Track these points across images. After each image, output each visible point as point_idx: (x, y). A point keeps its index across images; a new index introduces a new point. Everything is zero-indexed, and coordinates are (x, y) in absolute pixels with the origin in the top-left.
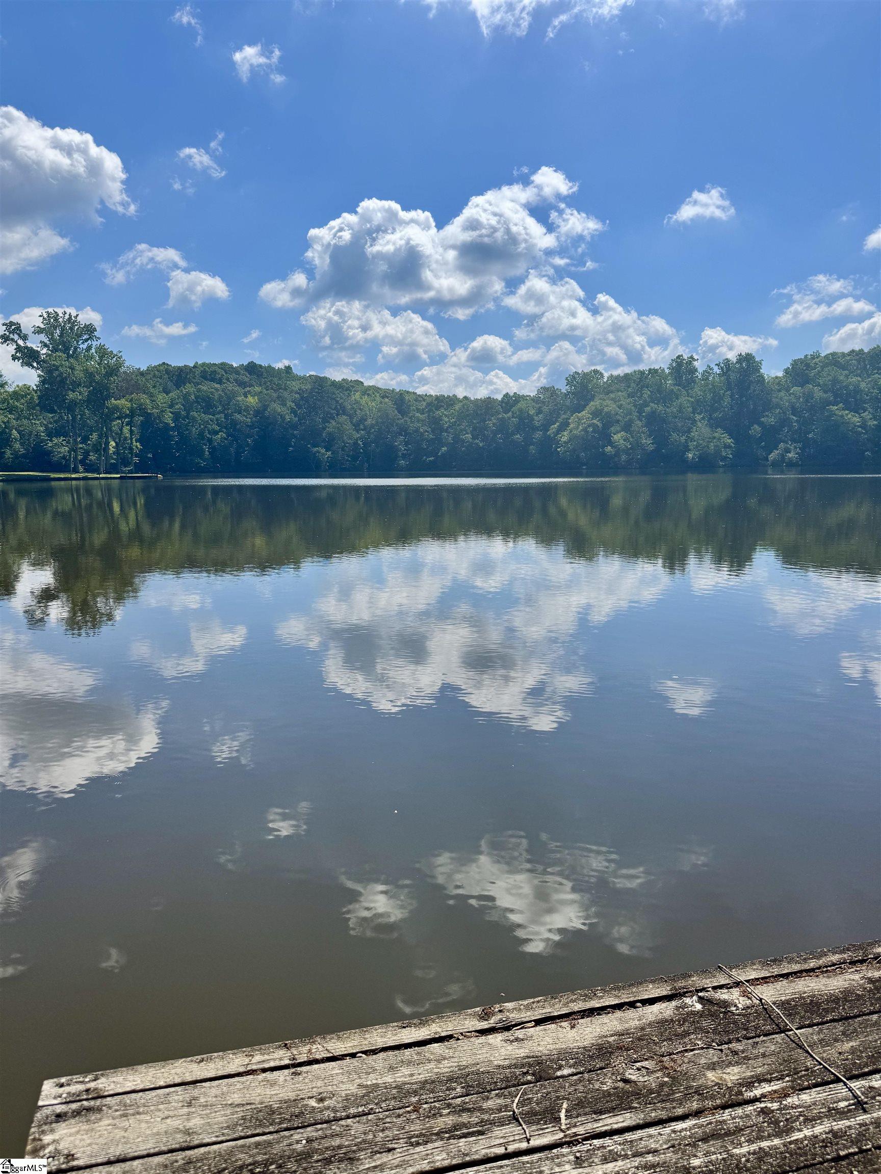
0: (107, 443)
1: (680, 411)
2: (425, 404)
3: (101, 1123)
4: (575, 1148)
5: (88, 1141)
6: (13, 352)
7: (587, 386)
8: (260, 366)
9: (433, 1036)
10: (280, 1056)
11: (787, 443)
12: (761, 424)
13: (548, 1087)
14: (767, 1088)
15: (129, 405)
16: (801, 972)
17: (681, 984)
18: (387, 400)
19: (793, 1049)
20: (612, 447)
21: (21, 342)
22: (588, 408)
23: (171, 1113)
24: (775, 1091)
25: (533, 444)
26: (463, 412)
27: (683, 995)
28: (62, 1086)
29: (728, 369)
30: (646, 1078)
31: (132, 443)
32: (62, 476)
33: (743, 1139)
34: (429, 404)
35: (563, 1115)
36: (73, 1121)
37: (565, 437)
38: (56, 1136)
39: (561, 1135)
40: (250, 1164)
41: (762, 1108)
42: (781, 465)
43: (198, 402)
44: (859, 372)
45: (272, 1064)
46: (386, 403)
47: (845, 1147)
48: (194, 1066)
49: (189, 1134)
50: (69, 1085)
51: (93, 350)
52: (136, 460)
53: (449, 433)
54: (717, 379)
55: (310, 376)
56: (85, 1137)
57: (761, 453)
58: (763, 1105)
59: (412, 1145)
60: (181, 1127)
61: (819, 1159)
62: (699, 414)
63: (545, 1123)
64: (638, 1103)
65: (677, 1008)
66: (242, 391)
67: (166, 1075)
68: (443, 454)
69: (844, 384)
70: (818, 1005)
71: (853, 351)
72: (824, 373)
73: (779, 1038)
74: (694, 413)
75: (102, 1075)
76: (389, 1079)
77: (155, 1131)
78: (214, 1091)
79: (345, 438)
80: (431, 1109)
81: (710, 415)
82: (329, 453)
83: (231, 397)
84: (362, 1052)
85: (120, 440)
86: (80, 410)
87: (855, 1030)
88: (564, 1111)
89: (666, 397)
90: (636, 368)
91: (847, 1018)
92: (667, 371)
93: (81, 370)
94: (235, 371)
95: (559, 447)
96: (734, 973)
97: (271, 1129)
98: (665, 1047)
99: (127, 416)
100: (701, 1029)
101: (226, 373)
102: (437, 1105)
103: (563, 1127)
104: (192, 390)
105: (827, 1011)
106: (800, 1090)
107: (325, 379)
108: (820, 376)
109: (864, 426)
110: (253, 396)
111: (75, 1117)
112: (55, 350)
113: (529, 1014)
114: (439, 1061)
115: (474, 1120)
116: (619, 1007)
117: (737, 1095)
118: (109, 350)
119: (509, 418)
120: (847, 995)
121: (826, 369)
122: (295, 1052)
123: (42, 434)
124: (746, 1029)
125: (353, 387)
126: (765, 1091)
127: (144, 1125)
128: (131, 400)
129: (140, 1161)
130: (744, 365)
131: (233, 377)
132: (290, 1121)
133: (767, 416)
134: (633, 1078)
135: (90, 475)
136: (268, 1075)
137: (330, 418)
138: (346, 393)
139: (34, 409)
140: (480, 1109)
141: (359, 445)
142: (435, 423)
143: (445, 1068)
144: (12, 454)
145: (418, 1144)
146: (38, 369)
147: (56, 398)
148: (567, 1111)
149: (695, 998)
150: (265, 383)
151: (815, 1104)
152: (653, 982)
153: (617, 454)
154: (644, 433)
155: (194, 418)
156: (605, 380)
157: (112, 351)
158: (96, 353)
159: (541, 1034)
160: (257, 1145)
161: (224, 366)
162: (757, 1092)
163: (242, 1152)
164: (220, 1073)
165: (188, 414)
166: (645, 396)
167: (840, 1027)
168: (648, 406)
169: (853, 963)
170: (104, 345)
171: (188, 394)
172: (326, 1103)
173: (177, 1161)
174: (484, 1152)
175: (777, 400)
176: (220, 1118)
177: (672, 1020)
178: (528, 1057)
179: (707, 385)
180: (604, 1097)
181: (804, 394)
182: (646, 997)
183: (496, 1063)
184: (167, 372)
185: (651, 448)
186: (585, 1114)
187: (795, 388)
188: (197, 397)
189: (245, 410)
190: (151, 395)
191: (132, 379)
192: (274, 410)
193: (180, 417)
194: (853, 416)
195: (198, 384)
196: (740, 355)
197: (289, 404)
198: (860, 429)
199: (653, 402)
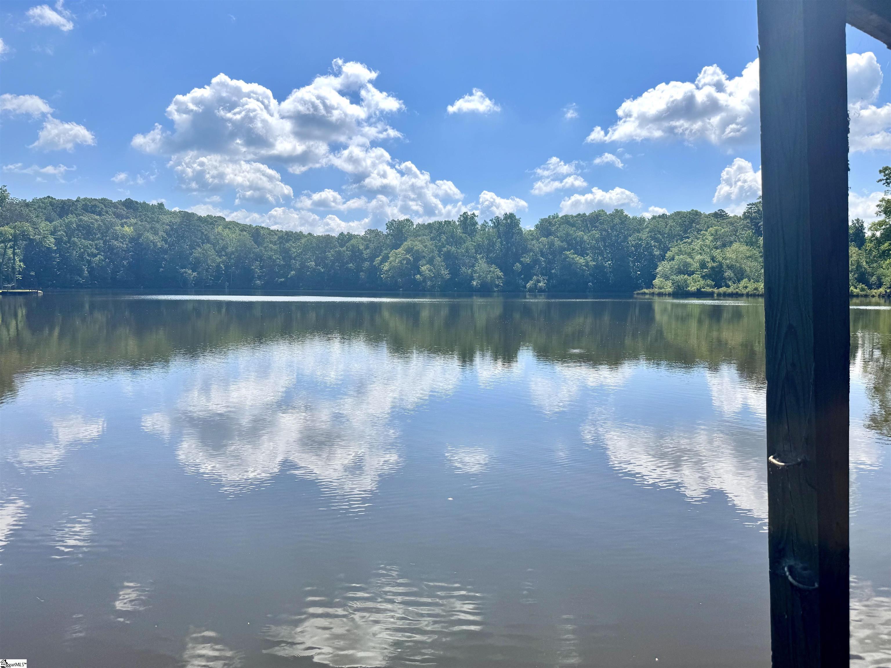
1: (467, 252)
2: (276, 237)
7: (402, 231)
8: (137, 202)
11: (538, 276)
12: (521, 263)
15: (12, 231)
18: (245, 233)
20: (421, 275)
22: (402, 246)
25: (362, 271)
26: (307, 245)
29: (499, 223)
31: (15, 263)
34: (279, 238)
37: (386, 267)
42: (535, 291)
43: (78, 230)
44: (583, 228)
46: (244, 236)
52: (20, 277)
53: (297, 260)
54: (491, 230)
55: (180, 212)
57: (521, 283)
62: (480, 254)
66: (118, 221)
68: (291, 277)
69: (573, 237)
71: (579, 214)
72: (561, 229)
74: (476, 253)
79: (209, 262)
81: (487, 256)
82: (195, 274)
83: (109, 227)
85: (4, 260)
89: (458, 242)
92: (457, 223)
94: (114, 205)
95: (382, 274)
99: (10, 240)
101: (106, 207)
104: (74, 219)
108: (558, 231)
109: (587, 265)
110: (129, 226)
119: (344, 251)
121: (562, 226)
125: (216, 221)
128: (14, 228)
130: (509, 221)
131: (110, 211)
133: (525, 257)
137: (197, 245)
138: (211, 226)
141: (221, 268)
142: (286, 253)
150: (140, 216)
153: (424, 281)
154: (442, 266)
155: (74, 243)
156: (415, 227)
161: (103, 201)
165: (70, 239)
166: (443, 240)
168: (445, 247)
171: (71, 223)
175: (531, 246)
179: (484, 234)
181: (548, 242)
184: (52, 204)
185: (448, 277)
187: (543, 238)
188: (78, 226)
189: (121, 238)
190: (34, 224)
191: (16, 209)
192: (147, 238)
193: (62, 242)
194: (580, 258)
195: (80, 215)
196: (506, 214)
197: (161, 233)
198: (584, 267)
199: (448, 244)
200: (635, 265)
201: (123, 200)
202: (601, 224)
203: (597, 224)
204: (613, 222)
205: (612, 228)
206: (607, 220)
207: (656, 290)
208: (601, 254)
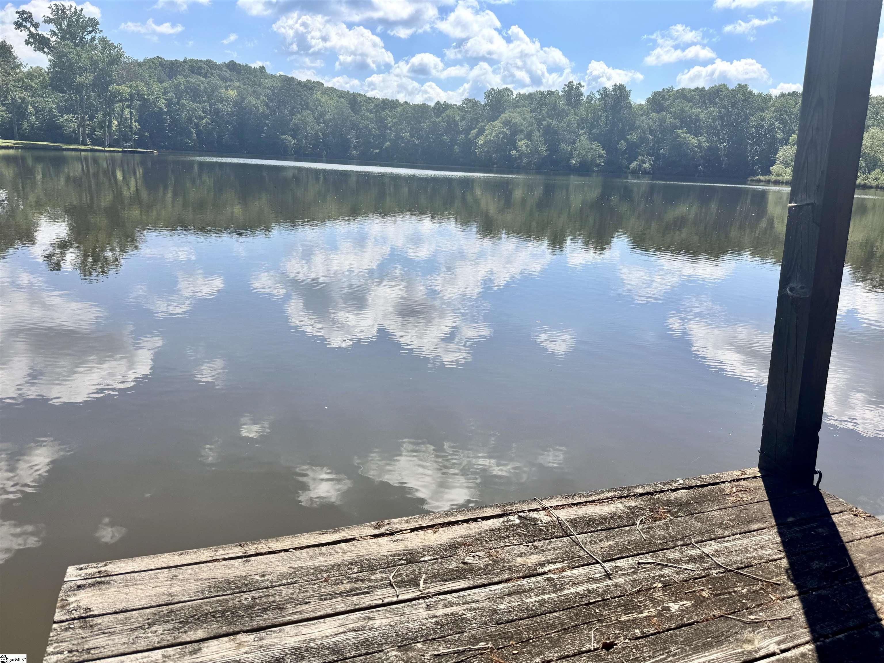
0: (111, 122)
1: (568, 126)
2: (373, 105)
3: (110, 590)
4: (427, 600)
5: (101, 601)
6: (27, 38)
7: (501, 100)
8: (239, 64)
9: (342, 538)
10: (238, 551)
11: (644, 156)
12: (626, 140)
13: (414, 567)
14: (552, 567)
15: (128, 90)
16: (586, 502)
17: (508, 508)
18: (342, 100)
19: (573, 546)
20: (517, 151)
21: (33, 29)
22: (500, 118)
23: (158, 584)
24: (557, 569)
25: (456, 144)
26: (403, 114)
27: (509, 514)
28: (81, 569)
29: (606, 95)
30: (478, 562)
31: (131, 123)
32: (72, 147)
33: (533, 594)
34: (377, 106)
35: (421, 582)
36: (89, 589)
37: (481, 140)
38: (78, 598)
39: (420, 593)
40: (213, 612)
41: (547, 578)
42: (638, 172)
43: (187, 92)
44: (700, 105)
45: (230, 556)
46: (342, 103)
47: (594, 597)
48: (176, 557)
49: (171, 596)
50: (86, 569)
51: (97, 41)
52: (135, 137)
53: (392, 130)
54: (597, 103)
55: (280, 76)
56: (98, 598)
57: (625, 163)
58: (548, 576)
59: (322, 600)
60: (166, 592)
61: (577, 604)
62: (582, 129)
63: (410, 587)
64: (472, 575)
65: (504, 522)
66: (224, 85)
67: (155, 562)
68: (386, 148)
69: (689, 114)
70: (593, 521)
71: (697, 89)
72: (675, 104)
73: (565, 539)
74: (578, 128)
75: (110, 563)
76: (310, 563)
77: (147, 594)
78: (189, 572)
79: (308, 129)
80: (336, 580)
81: (590, 131)
82: (295, 141)
83: (215, 88)
84: (293, 549)
85: (121, 120)
86: (87, 92)
87: (614, 535)
88: (422, 580)
89: (559, 114)
90: (538, 89)
91: (610, 529)
92: (561, 94)
93: (86, 58)
94: (219, 67)
95: (477, 149)
96: (543, 502)
97: (228, 592)
98: (493, 544)
99: (127, 100)
100: (517, 534)
101: (211, 69)
102: (340, 578)
103: (421, 589)
104: (182, 81)
105: (598, 524)
106: (573, 568)
107: (292, 79)
108: (672, 106)
109: (700, 146)
110: (233, 90)
111: (91, 587)
112: (63, 38)
113: (407, 525)
114: (344, 553)
115: (364, 585)
116: (467, 521)
117: (533, 570)
118: (111, 42)
119: (439, 122)
120: (613, 516)
121: (677, 101)
122: (247, 549)
123: (54, 111)
124: (546, 534)
125: (315, 87)
126: (551, 568)
127: (139, 591)
128: (130, 87)
129: (137, 611)
130: (618, 93)
131: (216, 72)
132: (241, 588)
133: (632, 134)
134: (470, 561)
135: (97, 148)
136: (228, 562)
137: (296, 111)
138: (309, 92)
139: (46, 88)
140: (369, 580)
141: (319, 135)
142: (381, 122)
143: (348, 557)
144: (28, 126)
145: (326, 599)
146: (49, 54)
147: (66, 81)
148: (425, 580)
149: (516, 516)
150: (243, 79)
151: (580, 575)
152: (490, 507)
153: (520, 157)
154: (541, 142)
155: (183, 105)
156: (514, 97)
157: (113, 43)
158: (100, 43)
159: (414, 537)
160: (218, 601)
161: (209, 63)
162: (546, 569)
163: (207, 606)
164: (194, 561)
165: (179, 101)
166: (544, 112)
167: (604, 533)
168: (545, 120)
169: (620, 498)
170: (106, 38)
171: (179, 84)
172: (266, 578)
173: (162, 611)
174: (368, 603)
175: (639, 122)
176: (193, 586)
177: (499, 529)
178: (404, 550)
179: (589, 107)
180: (450, 572)
181: (659, 119)
182: (485, 515)
183: (382, 554)
184: (161, 64)
185: (545, 154)
186: (436, 582)
187: (653, 114)
188: (186, 87)
189: (226, 101)
190: (147, 84)
191: (131, 68)
192: (250, 102)
193: (172, 104)
194: (693, 138)
195: (187, 76)
196: (615, 85)
197: (263, 97)
198: (696, 149)
199: (549, 117)
200: (752, 149)
201: (227, 62)
202: (721, 100)
203: (717, 100)
204: (734, 98)
205: (734, 106)
206: (729, 96)
207: (773, 178)
208: (717, 134)
